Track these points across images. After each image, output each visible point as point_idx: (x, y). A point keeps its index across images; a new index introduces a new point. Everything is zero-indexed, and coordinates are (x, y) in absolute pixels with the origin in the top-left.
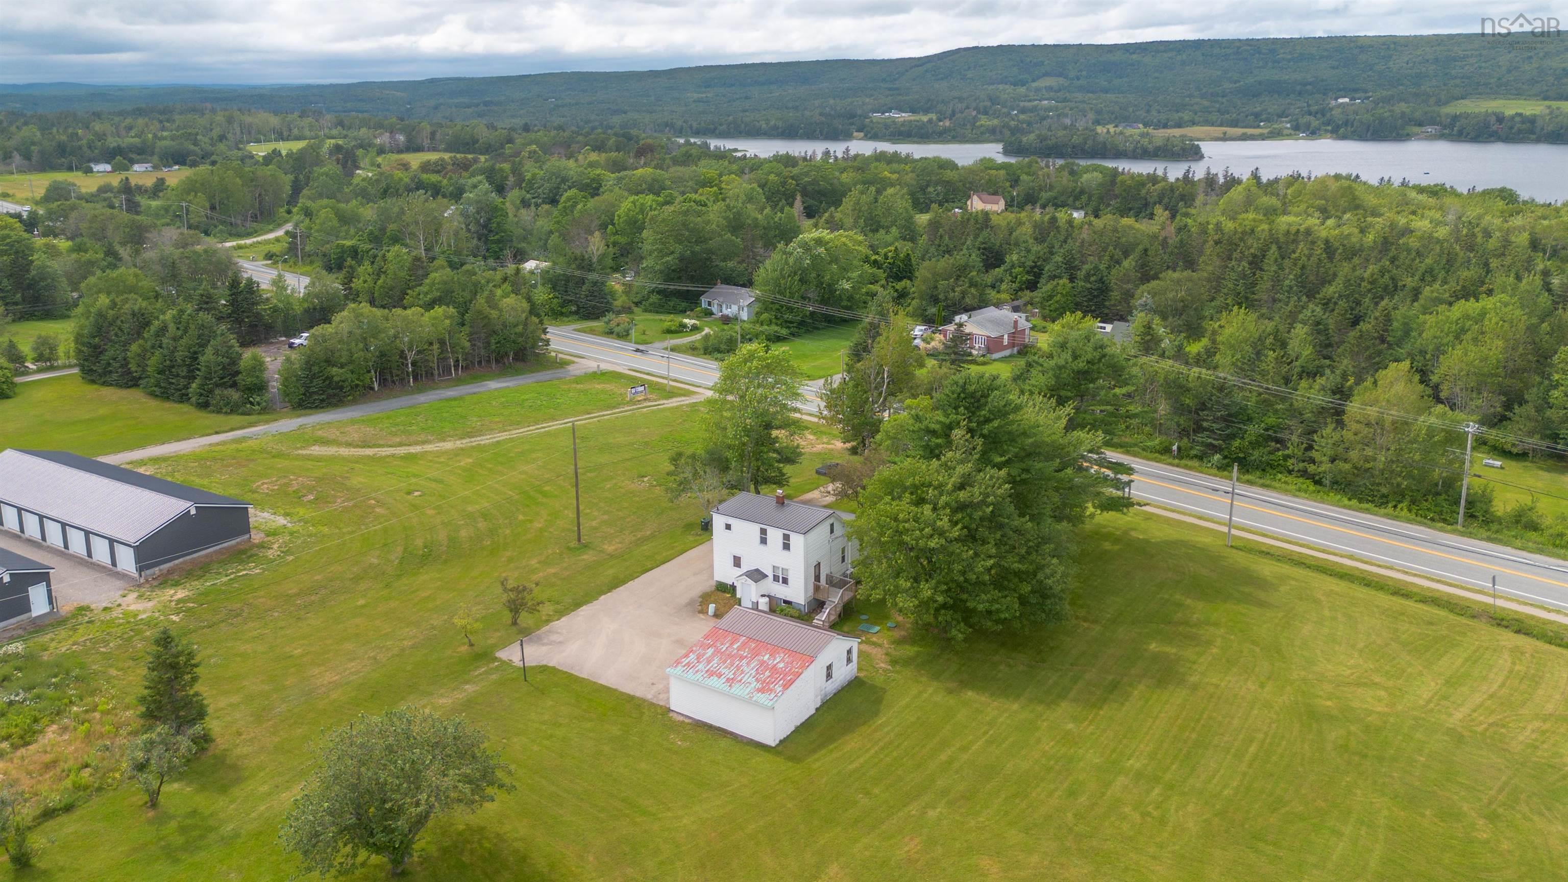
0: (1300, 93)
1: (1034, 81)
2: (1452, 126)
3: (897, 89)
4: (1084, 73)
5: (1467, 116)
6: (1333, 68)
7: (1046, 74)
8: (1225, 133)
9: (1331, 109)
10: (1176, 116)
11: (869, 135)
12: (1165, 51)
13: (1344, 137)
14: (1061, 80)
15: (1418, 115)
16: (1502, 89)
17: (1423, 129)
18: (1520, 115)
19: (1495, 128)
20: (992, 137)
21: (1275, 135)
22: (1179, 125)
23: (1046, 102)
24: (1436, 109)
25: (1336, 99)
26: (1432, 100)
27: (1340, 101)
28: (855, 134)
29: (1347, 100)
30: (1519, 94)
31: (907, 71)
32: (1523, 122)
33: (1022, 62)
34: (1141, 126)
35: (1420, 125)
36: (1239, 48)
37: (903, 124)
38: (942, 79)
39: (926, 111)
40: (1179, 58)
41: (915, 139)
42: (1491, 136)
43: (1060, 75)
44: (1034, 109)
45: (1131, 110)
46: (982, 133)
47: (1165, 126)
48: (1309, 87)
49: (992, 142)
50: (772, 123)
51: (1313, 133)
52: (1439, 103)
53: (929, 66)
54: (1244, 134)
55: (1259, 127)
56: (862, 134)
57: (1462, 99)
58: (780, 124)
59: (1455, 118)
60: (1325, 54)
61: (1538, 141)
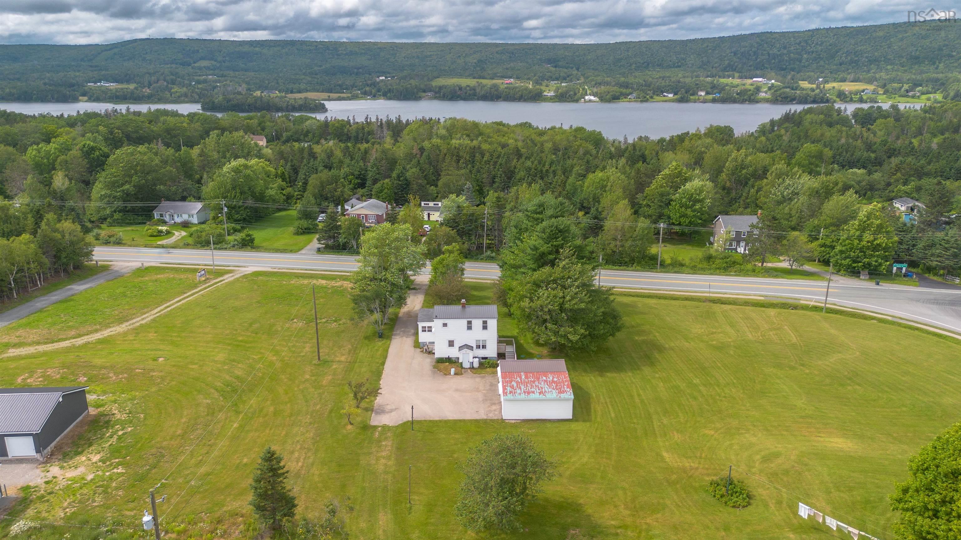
0: (357, 74)
1: (195, 63)
2: (439, 92)
3: (96, 66)
4: (227, 58)
5: (445, 87)
6: (369, 60)
7: (202, 58)
8: (329, 97)
9: (378, 83)
10: (297, 86)
11: (92, 99)
12: (274, 46)
13: (390, 99)
14: (214, 63)
15: (422, 86)
16: (452, 73)
17: (427, 94)
18: (468, 86)
19: (459, 93)
20: (186, 99)
21: (354, 97)
22: (300, 92)
23: (211, 77)
24: (428, 83)
25: (378, 77)
26: (425, 79)
27: (381, 78)
28: (80, 98)
29: (384, 78)
30: (461, 76)
31: (99, 54)
32: (470, 90)
33: (184, 50)
34: (277, 92)
35: (424, 91)
36: (316, 46)
37: (117, 90)
38: (128, 60)
39: (128, 82)
40: (284, 51)
41: (131, 101)
42: (458, 97)
43: (212, 59)
44: (205, 81)
45: (267, 82)
46: (179, 97)
47: (292, 92)
48: (361, 70)
49: (187, 102)
50: (8, 90)
51: (374, 97)
52: (429, 80)
53: (116, 50)
54: (339, 97)
55: (343, 93)
56: (86, 98)
57: (438, 77)
58: (14, 91)
59: (440, 88)
60: (363, 51)
61: (478, 99)
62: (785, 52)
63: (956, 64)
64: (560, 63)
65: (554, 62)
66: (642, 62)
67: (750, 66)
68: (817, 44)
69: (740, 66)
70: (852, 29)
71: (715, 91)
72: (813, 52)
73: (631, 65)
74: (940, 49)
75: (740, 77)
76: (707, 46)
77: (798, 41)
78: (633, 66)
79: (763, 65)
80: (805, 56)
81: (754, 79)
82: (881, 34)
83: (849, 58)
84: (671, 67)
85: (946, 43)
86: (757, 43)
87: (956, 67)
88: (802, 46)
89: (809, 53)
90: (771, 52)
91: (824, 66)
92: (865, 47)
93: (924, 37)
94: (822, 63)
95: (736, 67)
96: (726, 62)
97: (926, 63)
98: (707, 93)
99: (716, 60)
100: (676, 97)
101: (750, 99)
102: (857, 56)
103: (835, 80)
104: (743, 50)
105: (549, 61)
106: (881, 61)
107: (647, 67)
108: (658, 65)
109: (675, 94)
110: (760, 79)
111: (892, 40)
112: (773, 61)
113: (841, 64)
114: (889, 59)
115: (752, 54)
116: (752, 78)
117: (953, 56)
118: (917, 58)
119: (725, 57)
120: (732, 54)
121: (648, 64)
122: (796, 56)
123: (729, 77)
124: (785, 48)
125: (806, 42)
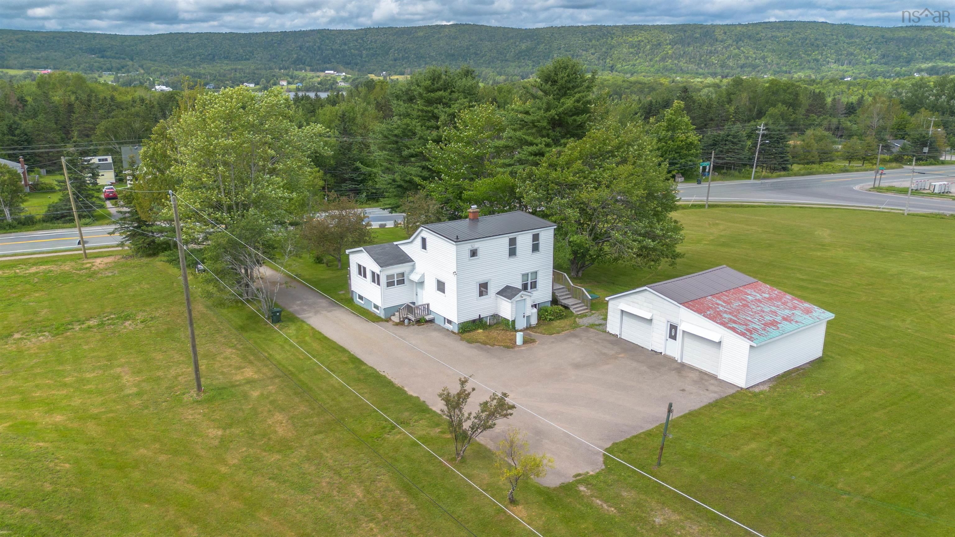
62: (346, 47)
63: (482, 61)
64: (108, 54)
65: (101, 52)
66: (206, 54)
67: (318, 60)
68: (371, 42)
69: (308, 60)
70: (397, 29)
71: (296, 81)
72: (370, 49)
73: (194, 57)
74: (468, 49)
75: (312, 70)
76: (272, 40)
77: (355, 38)
78: (198, 58)
79: (329, 60)
80: (364, 52)
81: (327, 72)
82: (421, 34)
83: (401, 55)
84: (239, 60)
85: (471, 43)
86: (319, 38)
87: (482, 63)
88: (360, 43)
89: (367, 49)
90: (333, 47)
91: (382, 62)
92: (411, 45)
93: (455, 38)
94: (379, 58)
95: (305, 61)
96: (295, 56)
97: (461, 59)
98: (289, 83)
99: (285, 54)
100: (258, 87)
101: (332, 87)
102: (407, 53)
103: (396, 74)
104: (307, 45)
105: (92, 51)
106: (427, 58)
107: (213, 59)
108: (226, 58)
109: (257, 84)
110: (332, 72)
111: (431, 39)
112: (338, 56)
113: (395, 60)
114: (432, 56)
115: (317, 49)
116: (323, 71)
117: (478, 54)
118: (453, 55)
119: (292, 51)
120: (299, 48)
121: (214, 57)
122: (356, 52)
123: (301, 69)
124: (345, 44)
125: (362, 39)
